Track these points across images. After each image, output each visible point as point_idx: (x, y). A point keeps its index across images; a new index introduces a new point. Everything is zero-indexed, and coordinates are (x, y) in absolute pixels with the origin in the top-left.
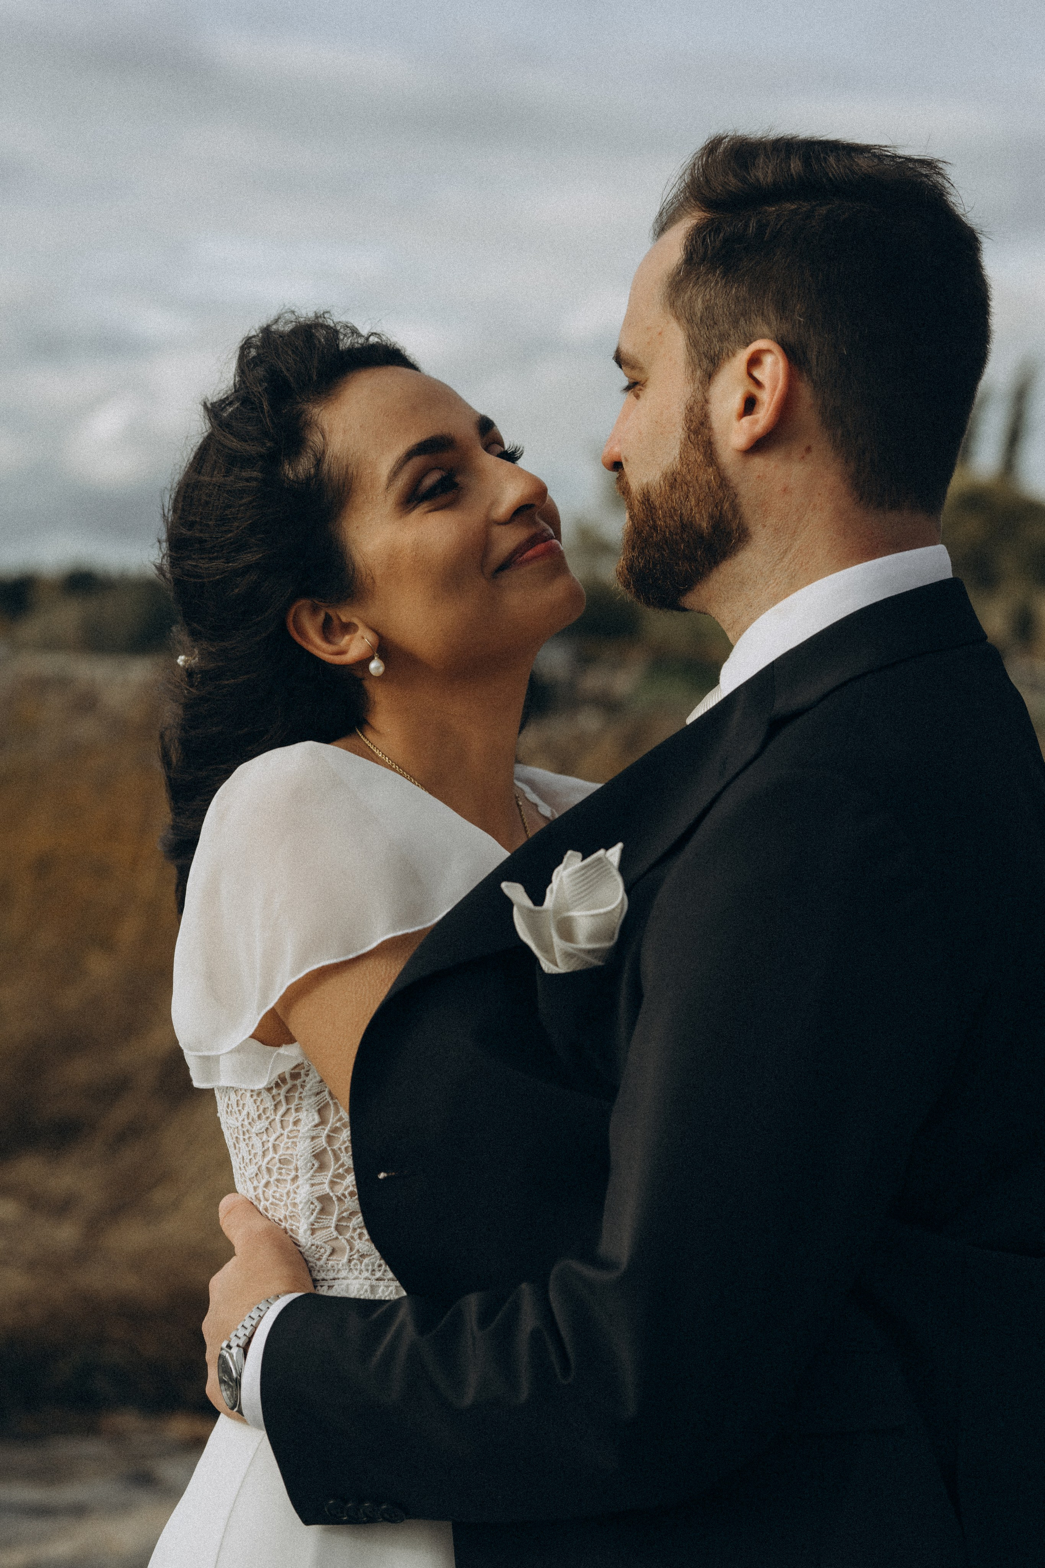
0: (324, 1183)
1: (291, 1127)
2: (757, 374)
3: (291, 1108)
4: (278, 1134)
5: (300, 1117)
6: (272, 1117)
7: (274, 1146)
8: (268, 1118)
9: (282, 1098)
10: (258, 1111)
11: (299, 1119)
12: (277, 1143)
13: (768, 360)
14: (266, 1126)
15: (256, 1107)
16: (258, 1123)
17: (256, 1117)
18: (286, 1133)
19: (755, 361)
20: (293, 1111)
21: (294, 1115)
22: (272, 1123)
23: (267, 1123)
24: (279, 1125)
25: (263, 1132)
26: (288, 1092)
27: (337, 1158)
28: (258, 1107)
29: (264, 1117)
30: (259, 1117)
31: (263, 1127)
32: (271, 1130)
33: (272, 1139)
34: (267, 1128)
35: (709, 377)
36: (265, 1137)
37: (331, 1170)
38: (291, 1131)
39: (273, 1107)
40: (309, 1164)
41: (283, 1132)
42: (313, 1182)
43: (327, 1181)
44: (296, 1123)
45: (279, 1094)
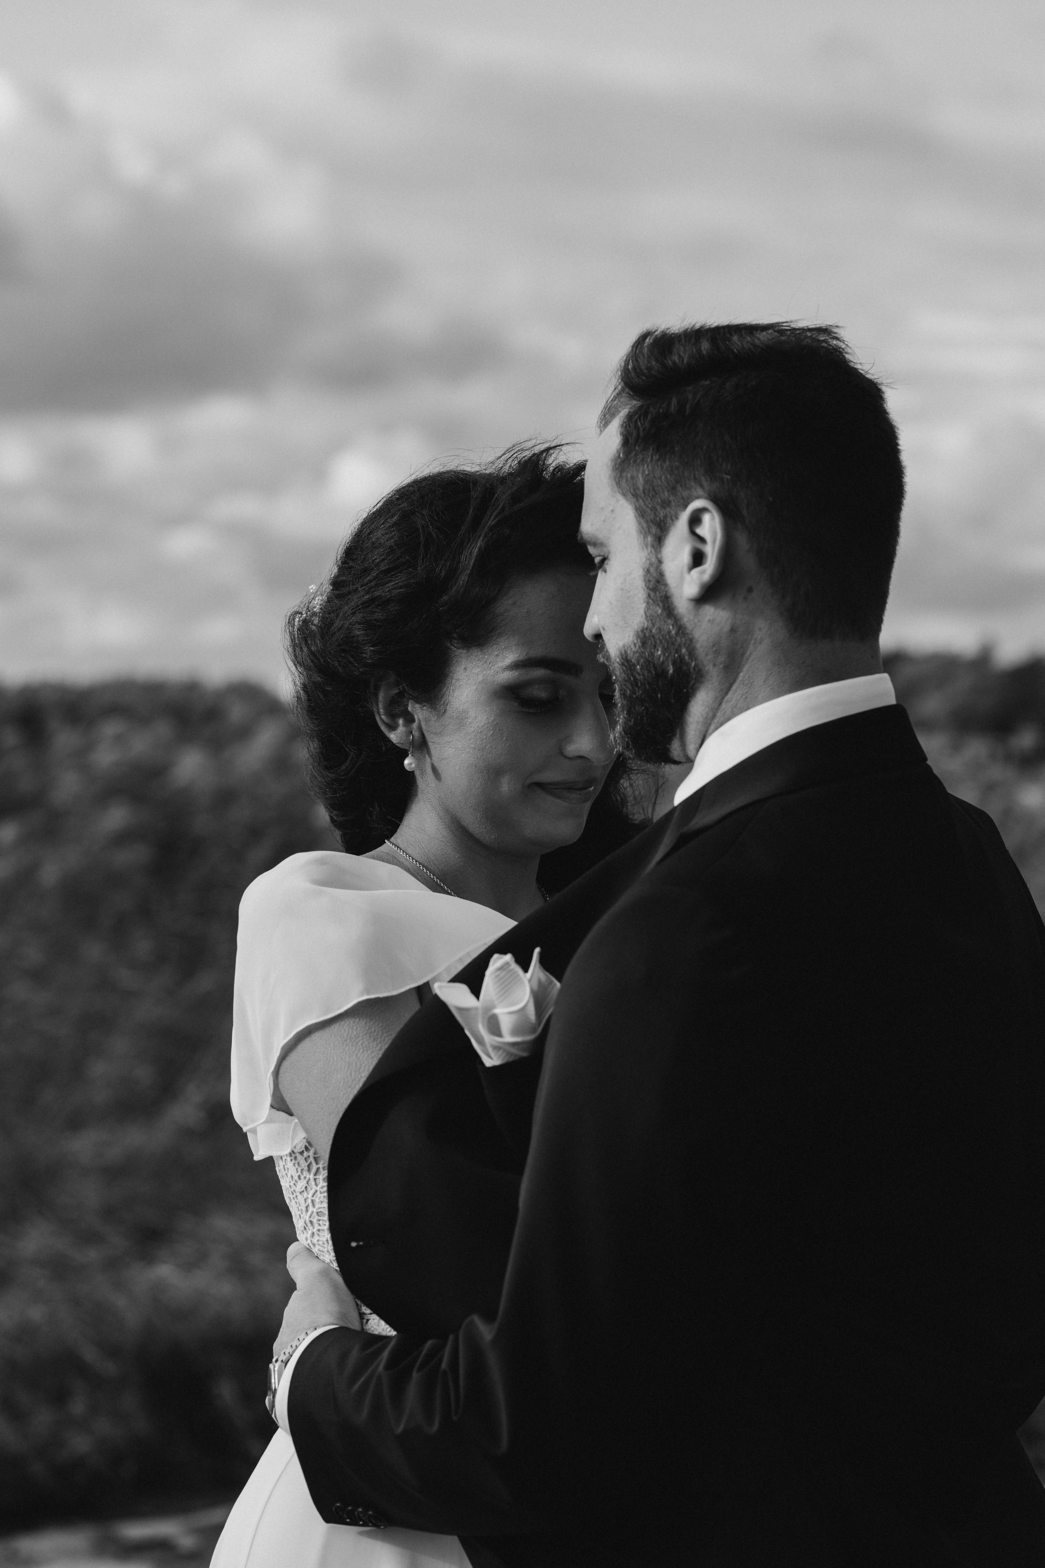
2: (699, 531)
7: (312, 1201)
8: (305, 1178)
10: (297, 1172)
13: (706, 518)
14: (305, 1185)
15: (295, 1170)
16: (299, 1182)
17: (296, 1178)
19: (695, 520)
22: (309, 1183)
23: (305, 1181)
25: (304, 1191)
28: (297, 1169)
29: (302, 1177)
30: (299, 1177)
31: (303, 1185)
32: (309, 1188)
33: (310, 1196)
35: (659, 540)
36: (305, 1194)
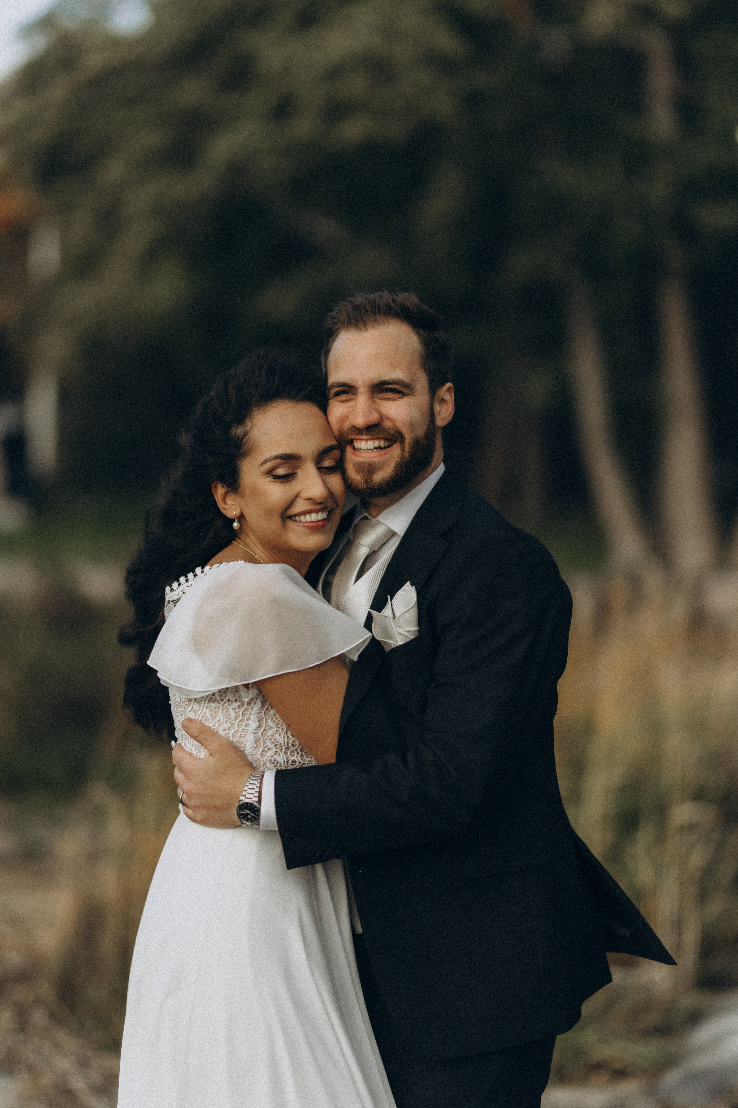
0: (258, 754)
1: (243, 727)
3: (244, 719)
4: (236, 729)
5: (249, 723)
6: (234, 722)
9: (241, 713)
11: (248, 724)
18: (240, 729)
20: (245, 720)
21: (246, 722)
24: (236, 726)
26: (244, 711)
27: (264, 744)
37: (262, 748)
38: (243, 729)
39: (235, 718)
40: (252, 745)
42: (252, 753)
43: (260, 753)
44: (245, 726)
45: (239, 712)
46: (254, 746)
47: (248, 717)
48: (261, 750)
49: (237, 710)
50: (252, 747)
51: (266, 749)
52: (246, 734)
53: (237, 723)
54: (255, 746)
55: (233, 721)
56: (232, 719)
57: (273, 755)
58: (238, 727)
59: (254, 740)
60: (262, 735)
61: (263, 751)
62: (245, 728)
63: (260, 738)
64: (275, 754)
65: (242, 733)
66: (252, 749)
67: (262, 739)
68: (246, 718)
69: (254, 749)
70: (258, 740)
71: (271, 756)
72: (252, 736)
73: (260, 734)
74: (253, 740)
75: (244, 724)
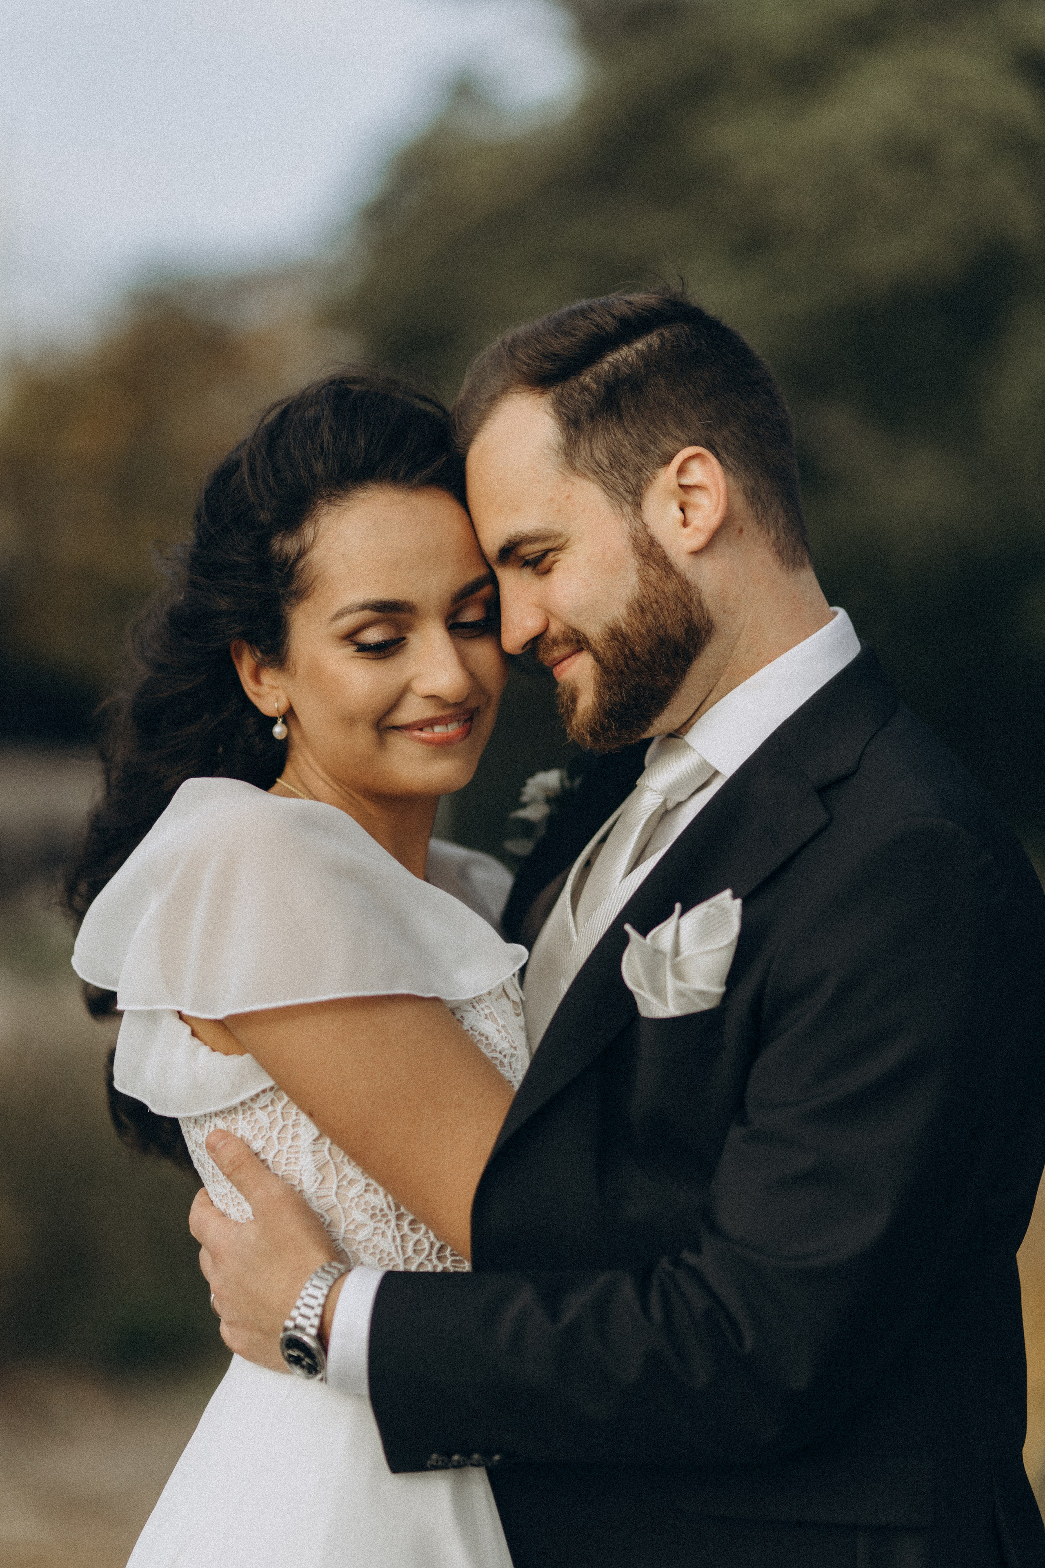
0: (329, 1194)
1: (290, 1142)
4: (276, 1151)
6: (269, 1135)
9: (279, 1114)
12: (276, 1160)
20: (291, 1128)
24: (276, 1142)
27: (340, 1171)
34: (264, 1147)
35: (639, 506)
37: (335, 1181)
38: (290, 1147)
39: (268, 1125)
40: (315, 1179)
41: (281, 1148)
42: (318, 1195)
43: (332, 1192)
46: (317, 1178)
47: (294, 1121)
48: (335, 1187)
49: (270, 1108)
50: (315, 1182)
51: (345, 1183)
52: (296, 1155)
53: (275, 1134)
54: (320, 1178)
55: (267, 1132)
56: (265, 1128)
57: (361, 1192)
58: (279, 1144)
59: (316, 1166)
60: (330, 1153)
61: (338, 1187)
62: (294, 1143)
63: (328, 1161)
64: (366, 1191)
65: (289, 1156)
66: (317, 1184)
67: (331, 1162)
68: (290, 1123)
69: (320, 1184)
70: (324, 1164)
71: (358, 1197)
72: (310, 1157)
73: (326, 1153)
74: (313, 1166)
75: (289, 1136)
